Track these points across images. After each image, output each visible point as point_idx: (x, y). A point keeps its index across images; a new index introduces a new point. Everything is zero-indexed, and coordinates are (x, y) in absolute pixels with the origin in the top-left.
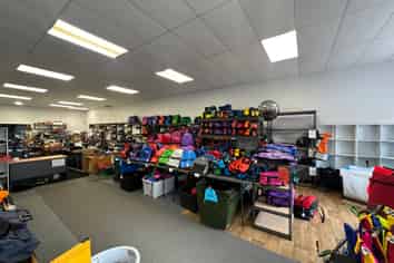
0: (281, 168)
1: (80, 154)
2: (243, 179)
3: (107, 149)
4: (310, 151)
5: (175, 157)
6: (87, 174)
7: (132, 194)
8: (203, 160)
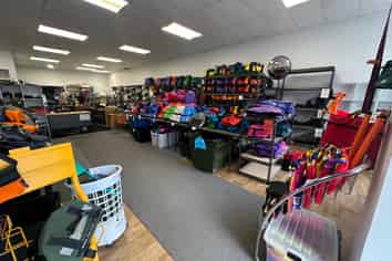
0: (266, 121)
1: (103, 112)
2: (234, 132)
3: (125, 108)
4: (320, 111)
5: (177, 113)
6: (109, 129)
7: (143, 145)
8: (202, 116)
